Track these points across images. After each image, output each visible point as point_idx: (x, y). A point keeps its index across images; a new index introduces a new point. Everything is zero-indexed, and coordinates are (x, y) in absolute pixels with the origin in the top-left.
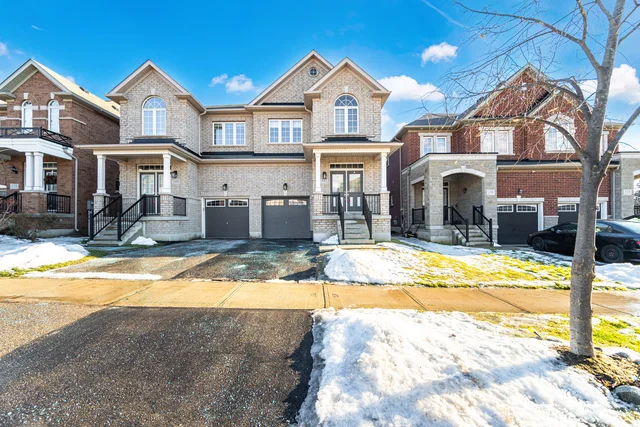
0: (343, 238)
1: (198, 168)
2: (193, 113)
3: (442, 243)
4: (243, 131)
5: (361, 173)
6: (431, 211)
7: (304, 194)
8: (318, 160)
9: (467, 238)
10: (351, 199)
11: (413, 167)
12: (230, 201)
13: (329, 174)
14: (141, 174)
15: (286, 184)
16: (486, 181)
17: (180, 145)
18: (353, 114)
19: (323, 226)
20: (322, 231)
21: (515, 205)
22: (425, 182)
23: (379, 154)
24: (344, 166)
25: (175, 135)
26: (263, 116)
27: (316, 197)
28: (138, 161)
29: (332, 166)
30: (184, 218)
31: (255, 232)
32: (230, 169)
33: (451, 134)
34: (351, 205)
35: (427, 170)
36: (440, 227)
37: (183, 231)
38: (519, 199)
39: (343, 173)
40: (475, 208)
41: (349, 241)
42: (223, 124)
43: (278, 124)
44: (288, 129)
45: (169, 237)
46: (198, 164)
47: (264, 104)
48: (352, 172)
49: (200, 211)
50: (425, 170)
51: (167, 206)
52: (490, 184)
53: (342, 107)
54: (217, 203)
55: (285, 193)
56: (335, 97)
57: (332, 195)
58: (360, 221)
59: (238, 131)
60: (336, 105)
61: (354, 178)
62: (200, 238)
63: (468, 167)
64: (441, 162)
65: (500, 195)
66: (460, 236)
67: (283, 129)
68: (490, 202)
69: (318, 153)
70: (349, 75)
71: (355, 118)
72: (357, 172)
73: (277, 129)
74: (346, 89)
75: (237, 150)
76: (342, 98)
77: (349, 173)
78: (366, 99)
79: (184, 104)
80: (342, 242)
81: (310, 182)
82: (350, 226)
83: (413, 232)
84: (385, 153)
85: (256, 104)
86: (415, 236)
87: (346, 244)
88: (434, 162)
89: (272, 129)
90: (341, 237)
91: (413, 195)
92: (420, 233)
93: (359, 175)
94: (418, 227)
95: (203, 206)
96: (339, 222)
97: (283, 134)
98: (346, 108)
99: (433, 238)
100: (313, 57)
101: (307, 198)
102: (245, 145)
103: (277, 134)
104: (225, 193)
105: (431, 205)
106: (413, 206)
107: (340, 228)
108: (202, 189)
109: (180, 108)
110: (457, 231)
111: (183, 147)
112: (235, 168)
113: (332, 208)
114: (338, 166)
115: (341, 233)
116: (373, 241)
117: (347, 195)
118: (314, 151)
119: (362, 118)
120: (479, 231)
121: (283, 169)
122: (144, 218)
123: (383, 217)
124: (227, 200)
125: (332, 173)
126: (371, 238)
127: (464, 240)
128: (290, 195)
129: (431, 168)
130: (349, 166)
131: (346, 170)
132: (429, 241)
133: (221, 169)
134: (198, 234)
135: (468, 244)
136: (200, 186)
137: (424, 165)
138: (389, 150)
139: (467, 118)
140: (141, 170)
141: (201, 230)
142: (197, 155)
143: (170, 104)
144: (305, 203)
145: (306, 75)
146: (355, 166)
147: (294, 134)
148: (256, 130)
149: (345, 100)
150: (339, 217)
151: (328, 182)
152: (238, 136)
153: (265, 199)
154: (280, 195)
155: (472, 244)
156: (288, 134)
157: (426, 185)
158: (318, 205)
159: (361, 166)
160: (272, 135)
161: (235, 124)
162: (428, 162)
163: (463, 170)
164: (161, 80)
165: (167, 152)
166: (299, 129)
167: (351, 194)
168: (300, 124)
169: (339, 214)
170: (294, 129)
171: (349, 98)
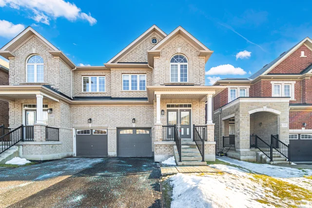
0: (180, 161)
1: (70, 107)
2: (66, 69)
3: (249, 161)
4: (104, 82)
5: (190, 111)
6: (241, 138)
7: (148, 126)
8: (158, 100)
9: (271, 158)
10: (182, 129)
11: (224, 109)
12: (94, 131)
13: (166, 111)
14: (26, 110)
15: (134, 119)
16: (281, 117)
17: (54, 90)
18: (184, 69)
19: (163, 149)
20: (161, 153)
21: (299, 135)
22: (236, 117)
23: (205, 96)
24: (177, 106)
25: (50, 82)
26: (118, 72)
27: (157, 128)
28: (23, 101)
29: (168, 106)
30: (56, 143)
31: (112, 151)
32: (93, 108)
33: (249, 87)
34: (182, 134)
35: (237, 110)
36: (248, 150)
37: (56, 152)
38: (303, 130)
39: (177, 111)
40: (272, 136)
41: (185, 163)
42: (90, 78)
43: (129, 78)
44: (136, 81)
45: (41, 157)
46: (70, 104)
47: (118, 63)
48: (183, 110)
49: (72, 137)
50: (237, 109)
51: (39, 134)
52: (284, 119)
53: (176, 64)
54: (85, 132)
55: (134, 125)
56: (171, 56)
57: (168, 126)
58: (192, 146)
59: (100, 82)
60: (171, 62)
61: (185, 114)
62: (72, 157)
63: (269, 107)
64: (248, 103)
65: (291, 127)
66: (264, 157)
67: (132, 81)
68: (284, 132)
69: (158, 94)
70: (181, 40)
71: (186, 71)
72: (187, 110)
73: (128, 81)
74: (179, 50)
75: (99, 95)
76: (176, 57)
77: (181, 111)
78: (194, 58)
79: (57, 60)
80: (180, 163)
81: (152, 117)
82: (185, 150)
83: (225, 152)
84: (210, 95)
85: (112, 62)
86: (226, 155)
87: (183, 165)
88: (243, 103)
89: (124, 81)
90: (178, 160)
91: (223, 127)
92: (230, 153)
93: (188, 113)
94: (229, 149)
95: (74, 134)
96: (175, 147)
97: (132, 85)
98: (179, 64)
99: (242, 158)
100: (154, 30)
101: (149, 129)
102: (105, 92)
103: (128, 84)
104: (90, 125)
105: (241, 134)
106: (223, 135)
107: (176, 152)
108: (73, 122)
109: (55, 63)
110: (261, 153)
111: (56, 91)
112: (97, 107)
113: (168, 136)
114: (173, 106)
115: (177, 156)
116: (205, 163)
117: (179, 126)
118: (155, 93)
119: (191, 71)
120: (277, 153)
121: (132, 108)
122: (21, 143)
123: (209, 143)
124: (92, 130)
125: (168, 111)
126: (203, 161)
127: (268, 160)
128: (137, 126)
129: (241, 108)
130: (181, 106)
131: (179, 109)
132: (239, 160)
133: (87, 108)
134: (70, 154)
135: (272, 163)
136: (71, 119)
137: (235, 106)
138: (214, 92)
139: (263, 75)
140: (26, 108)
141: (73, 151)
142: (70, 99)
143: (47, 59)
144: (148, 132)
145: (149, 43)
146: (185, 106)
147: (140, 85)
148: (112, 81)
149: (178, 58)
150: (175, 143)
151: (165, 117)
152: (100, 86)
153: (119, 129)
154: (130, 126)
155: (275, 162)
156: (136, 85)
157: (236, 120)
158: (158, 134)
159: (190, 106)
160: (124, 85)
161: (98, 77)
162: (239, 103)
163: (265, 109)
164: (39, 42)
165: (39, 92)
166: (144, 81)
167: (182, 126)
168: (144, 78)
169: (175, 140)
170: (141, 81)
171: (182, 57)
